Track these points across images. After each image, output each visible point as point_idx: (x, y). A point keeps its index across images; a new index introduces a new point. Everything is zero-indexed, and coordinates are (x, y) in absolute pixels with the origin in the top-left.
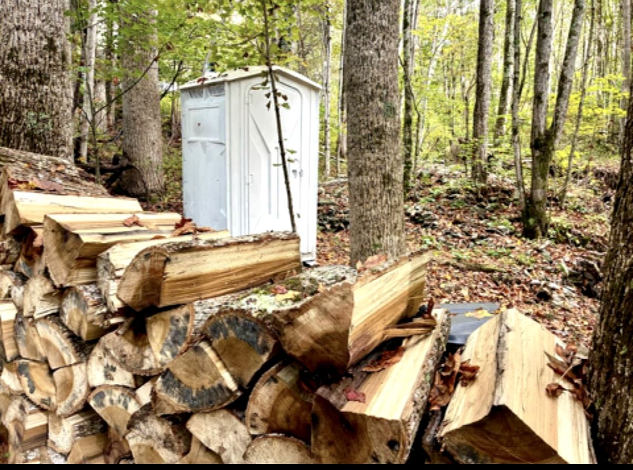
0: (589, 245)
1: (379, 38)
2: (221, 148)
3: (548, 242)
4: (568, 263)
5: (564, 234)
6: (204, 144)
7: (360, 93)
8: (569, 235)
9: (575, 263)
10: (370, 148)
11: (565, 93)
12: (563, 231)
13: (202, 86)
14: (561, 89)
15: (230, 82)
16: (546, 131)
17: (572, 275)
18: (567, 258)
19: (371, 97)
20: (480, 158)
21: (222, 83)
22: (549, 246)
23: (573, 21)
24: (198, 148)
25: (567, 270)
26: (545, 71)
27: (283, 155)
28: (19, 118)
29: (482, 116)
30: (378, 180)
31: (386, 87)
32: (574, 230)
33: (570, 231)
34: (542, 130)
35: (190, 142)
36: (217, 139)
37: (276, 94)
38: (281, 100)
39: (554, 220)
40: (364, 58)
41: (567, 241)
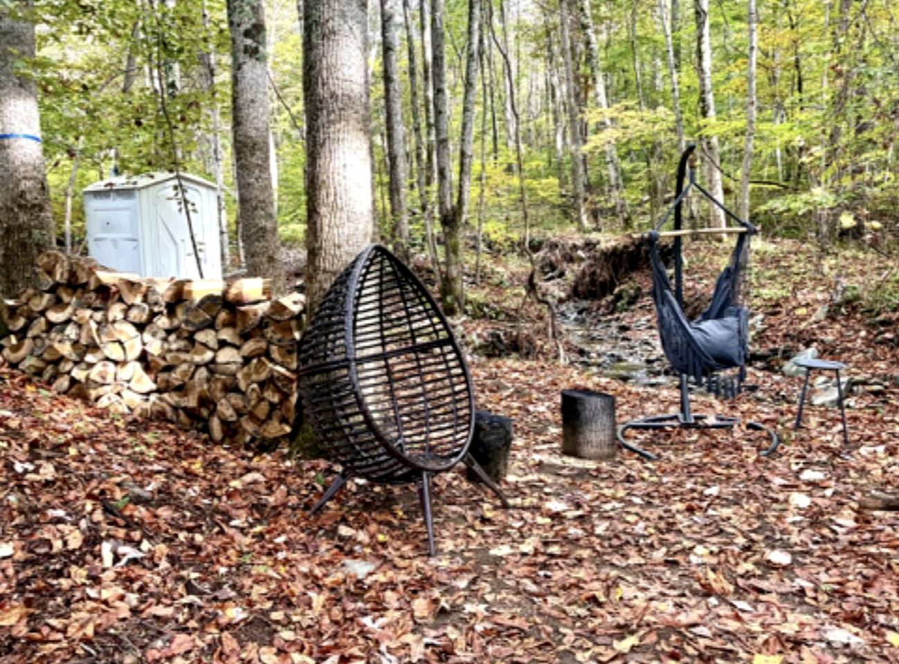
0: (502, 317)
1: (257, 171)
2: (134, 244)
3: (464, 318)
4: (479, 336)
5: (481, 310)
6: (114, 241)
7: (248, 206)
8: (486, 310)
9: (485, 334)
10: (258, 240)
11: (466, 169)
12: (480, 306)
13: (111, 190)
14: (462, 164)
15: (140, 189)
16: (453, 207)
17: (481, 347)
18: (479, 331)
19: (256, 208)
20: (401, 236)
21: (133, 189)
22: (465, 322)
23: (466, 97)
24: (107, 245)
25: (478, 342)
26: (446, 147)
27: (194, 246)
28: (30, 234)
29: (398, 190)
30: (264, 259)
31: (264, 201)
32: (492, 305)
33: (487, 306)
34: (449, 206)
35: (96, 240)
36: (130, 236)
37: (186, 202)
38: (190, 207)
39: (471, 296)
40: (249, 184)
41: (484, 316)
